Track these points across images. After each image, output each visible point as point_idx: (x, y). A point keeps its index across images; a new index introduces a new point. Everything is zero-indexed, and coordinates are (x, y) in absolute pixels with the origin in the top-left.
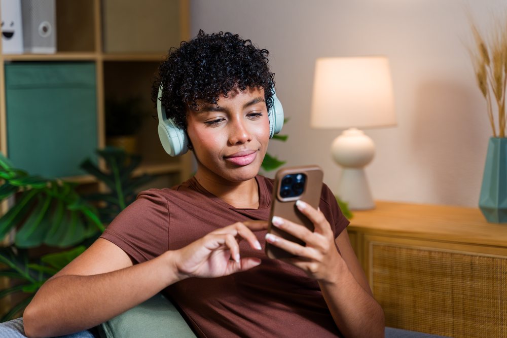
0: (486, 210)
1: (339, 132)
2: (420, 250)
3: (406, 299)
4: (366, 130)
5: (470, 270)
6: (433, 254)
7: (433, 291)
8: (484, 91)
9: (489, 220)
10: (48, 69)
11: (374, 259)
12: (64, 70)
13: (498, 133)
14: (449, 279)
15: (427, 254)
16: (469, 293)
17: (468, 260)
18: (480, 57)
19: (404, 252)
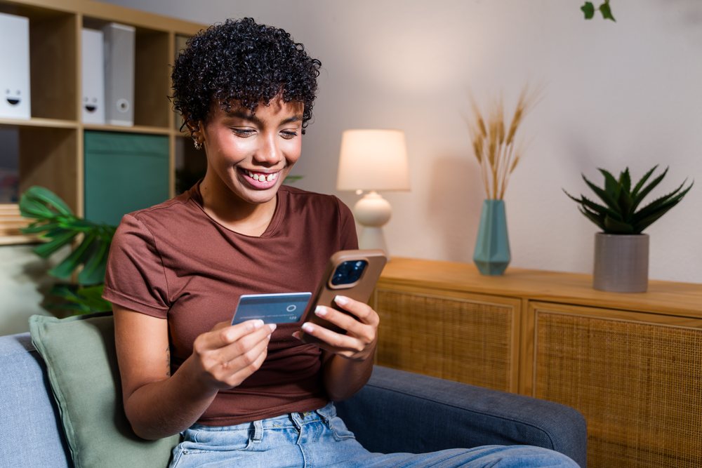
0: (479, 264)
2: (416, 296)
3: (404, 340)
5: (459, 315)
6: (428, 300)
7: (427, 333)
8: (479, 156)
9: (482, 273)
11: (378, 303)
12: (139, 141)
13: (492, 197)
14: (440, 323)
15: (422, 300)
16: (457, 336)
17: (457, 306)
18: (478, 131)
19: (404, 298)
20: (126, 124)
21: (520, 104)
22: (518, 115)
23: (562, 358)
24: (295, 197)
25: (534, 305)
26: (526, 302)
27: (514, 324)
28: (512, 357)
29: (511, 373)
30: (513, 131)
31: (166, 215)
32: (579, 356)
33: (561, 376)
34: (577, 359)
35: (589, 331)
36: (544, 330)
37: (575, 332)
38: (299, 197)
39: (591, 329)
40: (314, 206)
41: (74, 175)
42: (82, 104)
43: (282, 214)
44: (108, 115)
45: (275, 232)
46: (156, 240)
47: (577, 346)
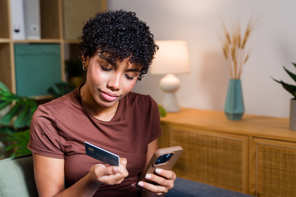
0: (227, 114)
1: (163, 76)
4: (176, 75)
5: (215, 144)
7: (199, 153)
8: (226, 56)
10: (36, 47)
12: (44, 48)
13: (234, 77)
14: (205, 148)
16: (215, 155)
17: (214, 139)
18: (226, 41)
19: (186, 134)
20: (36, 38)
21: (249, 26)
22: (248, 33)
23: (271, 169)
24: (129, 96)
25: (255, 140)
26: (251, 138)
27: (245, 149)
28: (244, 167)
29: (244, 176)
30: (245, 42)
31: (62, 107)
32: (281, 168)
33: (271, 178)
34: (279, 170)
35: (285, 155)
36: (261, 153)
37: (278, 155)
38: (131, 96)
39: (287, 153)
40: (138, 103)
41: (9, 68)
42: (12, 28)
43: (122, 108)
44: (27, 34)
45: (118, 118)
46: (57, 122)
47: (279, 162)
